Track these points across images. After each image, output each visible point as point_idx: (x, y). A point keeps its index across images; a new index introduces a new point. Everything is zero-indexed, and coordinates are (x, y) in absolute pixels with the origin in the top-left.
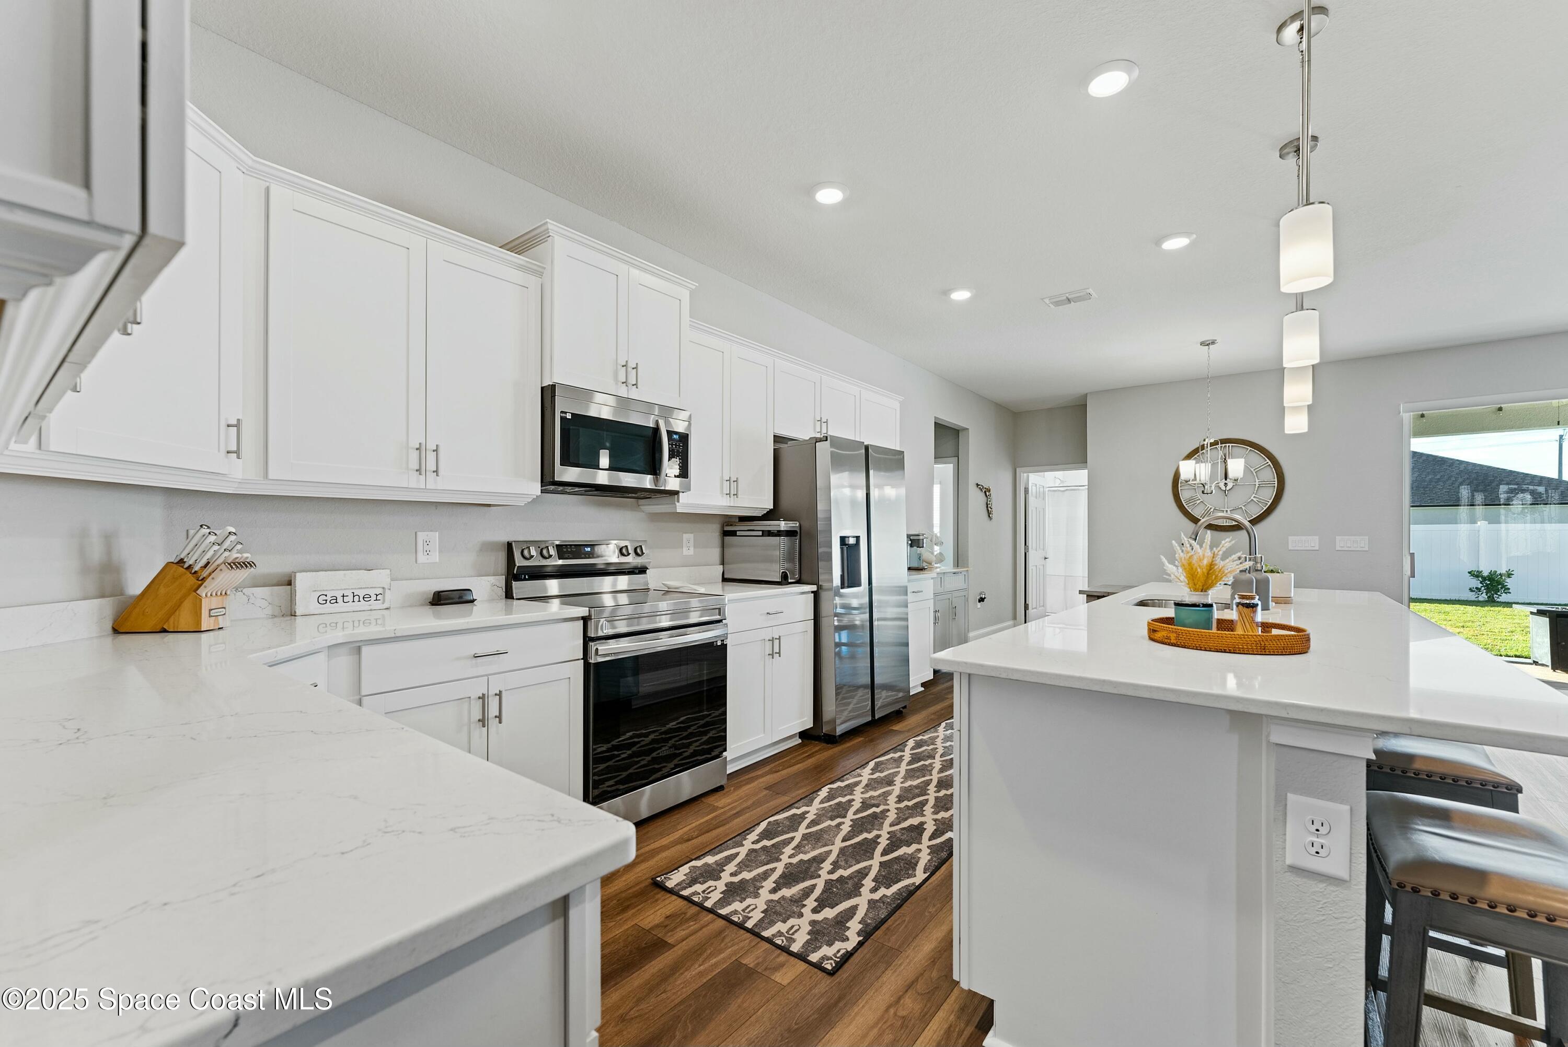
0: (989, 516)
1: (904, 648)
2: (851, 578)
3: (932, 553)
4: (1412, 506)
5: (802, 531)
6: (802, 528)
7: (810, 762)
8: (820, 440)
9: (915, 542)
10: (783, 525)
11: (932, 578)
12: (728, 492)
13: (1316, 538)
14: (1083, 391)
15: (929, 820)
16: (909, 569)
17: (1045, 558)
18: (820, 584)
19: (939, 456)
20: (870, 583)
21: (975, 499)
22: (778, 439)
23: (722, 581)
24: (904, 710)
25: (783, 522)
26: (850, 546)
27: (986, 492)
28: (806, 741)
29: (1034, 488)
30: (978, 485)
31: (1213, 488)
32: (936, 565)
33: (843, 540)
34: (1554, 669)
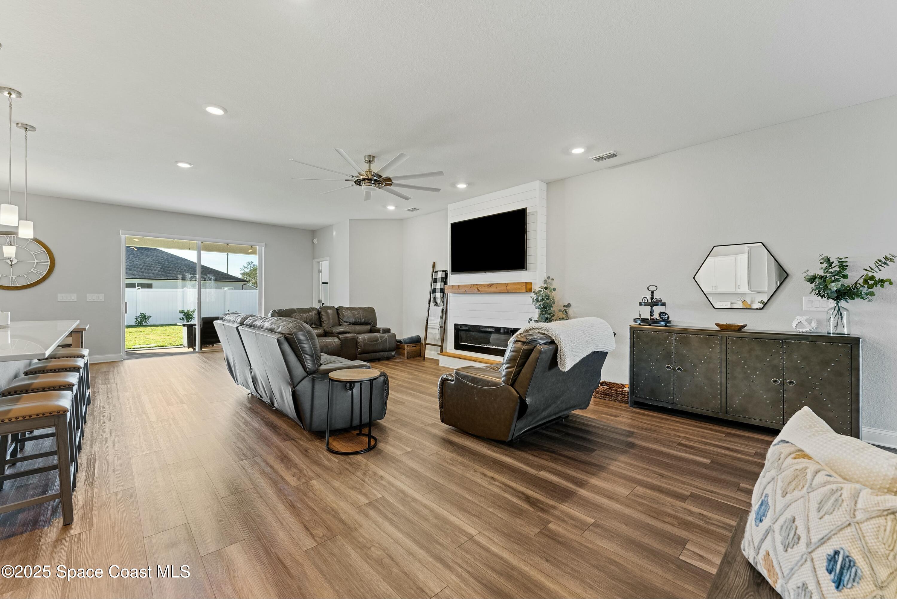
4: (127, 278)
13: (75, 295)
34: (188, 348)
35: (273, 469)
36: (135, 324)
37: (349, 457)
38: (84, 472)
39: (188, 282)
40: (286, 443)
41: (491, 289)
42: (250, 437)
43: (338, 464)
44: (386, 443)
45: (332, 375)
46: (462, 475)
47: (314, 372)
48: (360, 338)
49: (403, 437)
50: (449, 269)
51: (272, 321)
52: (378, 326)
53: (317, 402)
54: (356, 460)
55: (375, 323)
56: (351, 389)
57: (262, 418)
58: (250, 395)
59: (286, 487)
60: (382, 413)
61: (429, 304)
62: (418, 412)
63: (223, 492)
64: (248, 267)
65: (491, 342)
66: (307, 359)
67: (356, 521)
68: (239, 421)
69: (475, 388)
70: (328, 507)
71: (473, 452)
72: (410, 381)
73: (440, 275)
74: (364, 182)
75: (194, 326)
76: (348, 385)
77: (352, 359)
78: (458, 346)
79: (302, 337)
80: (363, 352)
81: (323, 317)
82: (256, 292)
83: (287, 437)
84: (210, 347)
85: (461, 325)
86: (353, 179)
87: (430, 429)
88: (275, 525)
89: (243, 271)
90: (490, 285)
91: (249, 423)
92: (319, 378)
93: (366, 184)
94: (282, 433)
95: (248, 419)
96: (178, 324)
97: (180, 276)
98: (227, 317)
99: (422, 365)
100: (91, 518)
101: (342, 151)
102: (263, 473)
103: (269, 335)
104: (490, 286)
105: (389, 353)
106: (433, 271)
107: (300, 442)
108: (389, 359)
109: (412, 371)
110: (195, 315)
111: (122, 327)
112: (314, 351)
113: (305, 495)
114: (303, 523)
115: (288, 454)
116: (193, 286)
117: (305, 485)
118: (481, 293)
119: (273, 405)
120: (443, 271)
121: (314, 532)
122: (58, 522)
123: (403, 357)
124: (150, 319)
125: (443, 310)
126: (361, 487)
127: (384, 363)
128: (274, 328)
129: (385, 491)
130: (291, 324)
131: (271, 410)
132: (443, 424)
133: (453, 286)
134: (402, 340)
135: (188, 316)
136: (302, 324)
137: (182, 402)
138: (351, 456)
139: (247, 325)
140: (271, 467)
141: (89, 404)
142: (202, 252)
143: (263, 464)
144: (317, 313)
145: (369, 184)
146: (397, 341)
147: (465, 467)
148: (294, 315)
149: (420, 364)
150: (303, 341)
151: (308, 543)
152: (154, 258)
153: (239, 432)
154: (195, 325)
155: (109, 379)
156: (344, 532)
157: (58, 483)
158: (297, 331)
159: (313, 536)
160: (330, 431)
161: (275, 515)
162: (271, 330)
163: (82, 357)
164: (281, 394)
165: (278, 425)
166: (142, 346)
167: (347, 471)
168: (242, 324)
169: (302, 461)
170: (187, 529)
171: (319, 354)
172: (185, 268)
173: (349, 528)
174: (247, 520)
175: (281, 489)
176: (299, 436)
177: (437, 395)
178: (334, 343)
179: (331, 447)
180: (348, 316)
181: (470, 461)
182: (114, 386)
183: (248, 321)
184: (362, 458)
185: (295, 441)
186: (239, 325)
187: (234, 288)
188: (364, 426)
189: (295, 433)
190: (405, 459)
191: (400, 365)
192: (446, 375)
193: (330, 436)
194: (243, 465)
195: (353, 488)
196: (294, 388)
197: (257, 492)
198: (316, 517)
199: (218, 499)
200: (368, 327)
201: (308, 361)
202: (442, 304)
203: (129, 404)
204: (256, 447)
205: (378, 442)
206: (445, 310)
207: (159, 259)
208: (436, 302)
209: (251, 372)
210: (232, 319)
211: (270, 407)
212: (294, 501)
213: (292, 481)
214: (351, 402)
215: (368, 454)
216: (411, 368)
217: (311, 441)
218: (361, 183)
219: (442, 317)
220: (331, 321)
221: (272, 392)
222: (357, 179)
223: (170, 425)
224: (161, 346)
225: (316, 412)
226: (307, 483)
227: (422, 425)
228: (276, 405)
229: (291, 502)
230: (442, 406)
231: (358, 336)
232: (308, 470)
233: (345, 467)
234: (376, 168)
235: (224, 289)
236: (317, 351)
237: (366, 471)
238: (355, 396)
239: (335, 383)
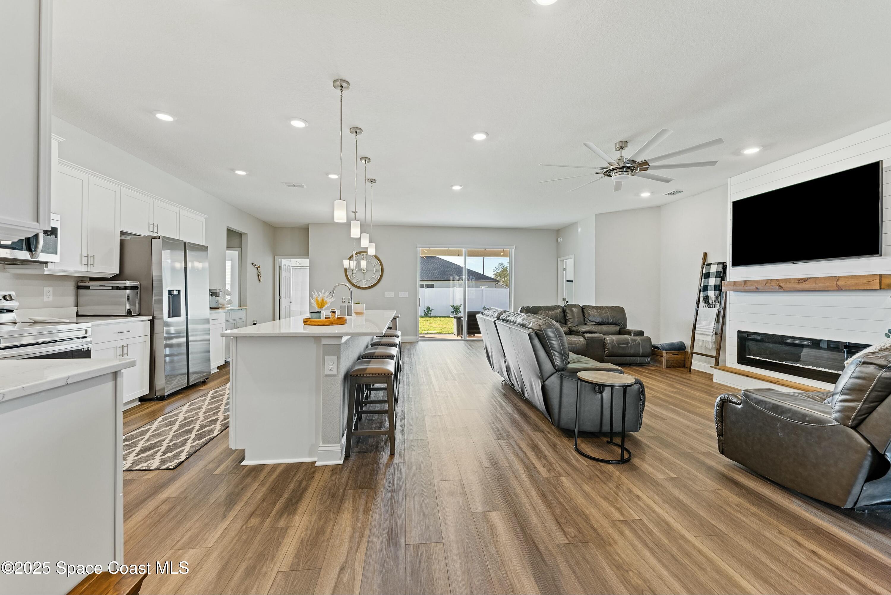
0: (259, 280)
1: (207, 354)
2: (174, 312)
3: (225, 300)
4: (420, 280)
5: (141, 287)
6: (141, 285)
7: (148, 410)
8: (155, 238)
9: (214, 293)
10: (128, 283)
11: (224, 312)
12: (86, 263)
13: (393, 292)
14: (307, 221)
15: (221, 417)
16: (211, 308)
17: (291, 302)
18: (154, 315)
19: (229, 247)
20: (187, 315)
21: (251, 272)
22: (122, 233)
23: (76, 317)
24: (207, 380)
25: (128, 282)
26: (174, 295)
27: (258, 268)
28: (143, 403)
29: (285, 267)
30: (253, 264)
31: (356, 272)
32: (227, 306)
33: (170, 292)
34: (457, 336)
35: (526, 454)
36: (423, 315)
37: (599, 464)
38: (400, 419)
39: (456, 282)
40: (536, 433)
41: (804, 286)
42: (505, 420)
43: (586, 467)
44: (643, 460)
45: (580, 374)
46: (759, 533)
47: (563, 370)
48: (608, 339)
49: (664, 458)
50: (729, 260)
51: (523, 317)
52: (629, 327)
53: (565, 400)
54: (608, 469)
55: (625, 324)
56: (601, 393)
57: (515, 405)
58: (504, 382)
59: (537, 475)
60: (637, 426)
61: (698, 304)
62: (684, 433)
63: (486, 464)
64: (499, 268)
65: (801, 359)
66: (555, 356)
67: (609, 535)
68: (495, 404)
69: (779, 420)
70: (579, 509)
71: (775, 506)
72: (672, 394)
73: (714, 269)
74: (614, 172)
75: (461, 319)
76: (597, 388)
77: (601, 361)
78: (742, 359)
79: (551, 334)
80: (611, 355)
81: (568, 315)
82: (506, 290)
83: (536, 428)
84: (472, 337)
85: (749, 334)
86: (602, 171)
87: (702, 458)
88: (529, 508)
89: (495, 272)
90: (804, 280)
91: (503, 407)
92: (567, 376)
93: (616, 174)
94: (531, 422)
95: (503, 403)
96: (451, 316)
97: (451, 278)
98: (486, 312)
99: (688, 378)
100: (404, 454)
101: (591, 144)
102: (517, 455)
103: (522, 330)
104: (802, 281)
105: (642, 358)
106: (704, 263)
107: (549, 435)
108: (641, 365)
109: (674, 383)
110: (462, 309)
111: (418, 317)
112: (563, 348)
113: (556, 489)
114: (554, 515)
115: (537, 443)
116: (460, 286)
117: (555, 479)
118: (785, 291)
119: (524, 395)
120: (719, 263)
121: (566, 529)
122: (388, 450)
123: (660, 366)
124: (433, 311)
125: (719, 313)
126: (614, 501)
127: (638, 370)
128: (526, 324)
129: (643, 515)
130: (541, 321)
131: (521, 399)
132: (723, 457)
133: (735, 283)
134: (659, 346)
135: (456, 310)
136: (551, 321)
137: (455, 380)
138: (601, 464)
139: (502, 320)
140: (524, 452)
141: (401, 371)
142: (467, 257)
143: (517, 448)
144: (562, 311)
145: (620, 173)
146: (653, 346)
147: (761, 521)
148: (540, 312)
149: (684, 376)
150: (552, 338)
151: (561, 539)
152: (435, 264)
153: (496, 413)
154: (462, 317)
155: (410, 355)
156: (597, 541)
157: (387, 423)
158: (547, 327)
159: (565, 533)
160: (579, 432)
161: (529, 498)
162: (523, 326)
163: (398, 337)
164: (531, 386)
165: (528, 414)
166: (428, 332)
167: (598, 479)
168: (498, 318)
169: (552, 455)
170: (461, 484)
171: (567, 352)
172: (454, 271)
173: (602, 539)
174: (505, 494)
175: (533, 476)
176: (548, 430)
177: (714, 418)
178: (579, 342)
179: (579, 448)
180: (594, 316)
181: (770, 516)
182: (413, 359)
183: (503, 316)
184: (614, 469)
185: (544, 433)
186: (496, 319)
187: (489, 287)
188: (617, 434)
189: (544, 425)
190: (668, 485)
191: (656, 374)
192: (729, 395)
193: (578, 437)
194: (500, 444)
195: (605, 498)
196: (544, 382)
197: (513, 471)
198: (567, 515)
199: (482, 467)
200: (617, 328)
201: (556, 358)
202: (718, 305)
203: (422, 375)
204: (510, 430)
205: (632, 456)
206: (722, 313)
207: (438, 264)
208: (708, 303)
209: (505, 362)
210: (490, 314)
211: (521, 395)
212: (545, 491)
213: (543, 471)
214: (600, 406)
215: (620, 467)
216: (670, 379)
217: (559, 437)
218: (611, 173)
219: (717, 321)
220: (576, 319)
221: (523, 383)
222: (607, 169)
223: (448, 396)
224: (440, 333)
225: (563, 410)
226: (556, 478)
227: (689, 451)
228: (526, 395)
229: (542, 491)
230: (721, 434)
231: (605, 336)
232: (557, 465)
233: (595, 474)
234: (628, 154)
235: (481, 287)
236: (566, 348)
237: (619, 485)
238: (605, 401)
239: (584, 383)
